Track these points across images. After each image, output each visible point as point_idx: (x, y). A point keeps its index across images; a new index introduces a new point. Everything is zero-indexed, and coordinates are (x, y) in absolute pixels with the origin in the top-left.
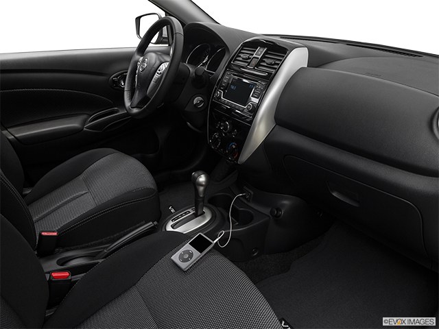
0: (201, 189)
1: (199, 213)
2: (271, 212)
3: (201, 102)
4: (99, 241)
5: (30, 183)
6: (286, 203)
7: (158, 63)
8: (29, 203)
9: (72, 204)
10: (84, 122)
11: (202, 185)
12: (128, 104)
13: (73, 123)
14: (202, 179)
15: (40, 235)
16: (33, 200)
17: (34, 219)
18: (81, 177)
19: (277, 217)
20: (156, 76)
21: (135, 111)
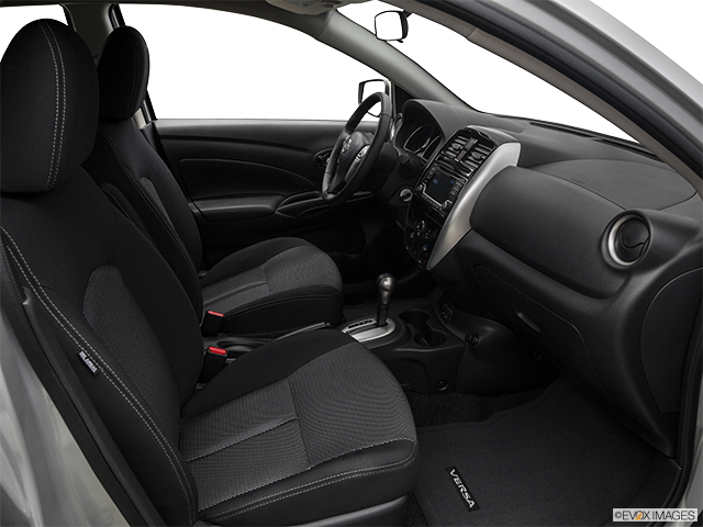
0: (386, 294)
1: (381, 323)
2: (467, 337)
3: (408, 195)
4: (266, 334)
5: (207, 265)
6: (489, 329)
7: (362, 144)
8: (204, 287)
9: (246, 293)
10: (277, 205)
11: (386, 290)
12: (325, 188)
13: (264, 204)
14: (387, 282)
15: (207, 313)
16: (208, 284)
17: (205, 303)
18: (262, 267)
19: (472, 344)
20: (357, 160)
21: (330, 196)
